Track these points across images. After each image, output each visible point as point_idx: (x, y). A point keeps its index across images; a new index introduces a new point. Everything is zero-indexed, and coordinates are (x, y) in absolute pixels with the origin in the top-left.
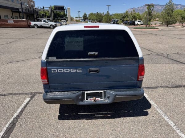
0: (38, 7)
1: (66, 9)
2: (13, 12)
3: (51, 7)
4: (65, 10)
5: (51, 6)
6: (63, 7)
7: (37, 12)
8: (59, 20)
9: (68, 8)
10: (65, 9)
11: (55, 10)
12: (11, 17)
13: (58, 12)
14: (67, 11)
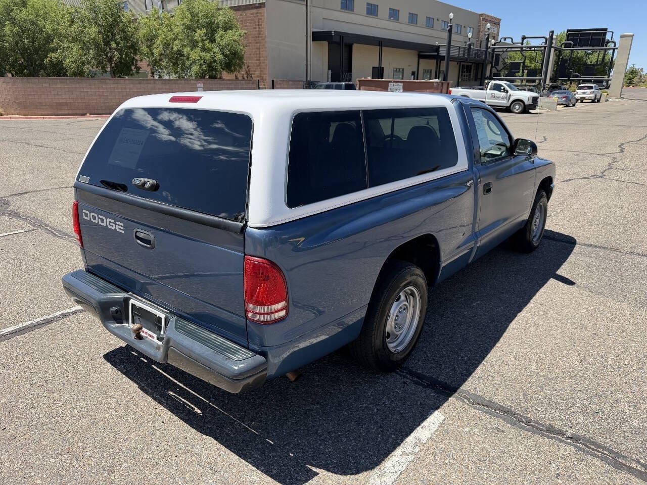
0: (505, 39)
1: (614, 39)
2: (420, 57)
3: (551, 37)
4: (611, 45)
5: (552, 32)
6: (605, 34)
7: (498, 56)
8: (574, 85)
9: (622, 37)
10: (608, 42)
11: (567, 45)
12: (413, 73)
13: (579, 52)
14: (614, 50)
